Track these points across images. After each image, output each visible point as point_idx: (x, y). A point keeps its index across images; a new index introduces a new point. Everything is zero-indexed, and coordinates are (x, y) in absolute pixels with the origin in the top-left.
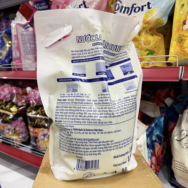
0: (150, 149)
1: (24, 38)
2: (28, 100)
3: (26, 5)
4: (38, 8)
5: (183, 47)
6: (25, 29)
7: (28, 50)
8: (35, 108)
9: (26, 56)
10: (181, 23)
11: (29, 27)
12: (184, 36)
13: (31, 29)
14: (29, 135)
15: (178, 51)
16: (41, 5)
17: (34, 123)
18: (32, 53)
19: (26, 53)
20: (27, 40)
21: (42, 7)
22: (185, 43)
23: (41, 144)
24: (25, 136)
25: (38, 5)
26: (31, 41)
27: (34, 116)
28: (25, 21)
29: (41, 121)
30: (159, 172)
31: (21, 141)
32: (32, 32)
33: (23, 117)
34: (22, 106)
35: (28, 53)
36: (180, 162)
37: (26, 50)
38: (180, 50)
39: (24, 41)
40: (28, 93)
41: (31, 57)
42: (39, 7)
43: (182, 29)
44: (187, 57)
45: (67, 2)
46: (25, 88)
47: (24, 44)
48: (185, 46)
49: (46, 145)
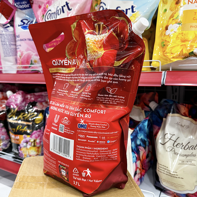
0: (134, 153)
1: (3, 38)
2: (9, 104)
3: (5, 3)
4: (18, 7)
5: (165, 52)
6: (4, 29)
7: (8, 51)
8: (16, 114)
9: (6, 57)
10: (164, 28)
11: (8, 27)
12: (166, 42)
13: (11, 29)
14: (10, 142)
15: (161, 56)
16: (22, 3)
17: (16, 129)
18: (13, 55)
19: (6, 55)
20: (7, 41)
21: (23, 6)
22: (167, 48)
23: (24, 151)
24: (6, 143)
25: (18, 3)
26: (11, 41)
27: (16, 122)
28: (4, 20)
29: (23, 127)
30: (144, 176)
31: (2, 148)
32: (12, 32)
33: (3, 123)
34: (3, 111)
35: (8, 55)
36: (163, 166)
37: (6, 51)
38: (162, 55)
39: (4, 42)
40: (8, 97)
41: (12, 58)
42: (20, 6)
43: (165, 34)
44: (169, 63)
45: (49, 2)
46: (6, 92)
47: (4, 45)
48: (167, 52)
49: (29, 152)
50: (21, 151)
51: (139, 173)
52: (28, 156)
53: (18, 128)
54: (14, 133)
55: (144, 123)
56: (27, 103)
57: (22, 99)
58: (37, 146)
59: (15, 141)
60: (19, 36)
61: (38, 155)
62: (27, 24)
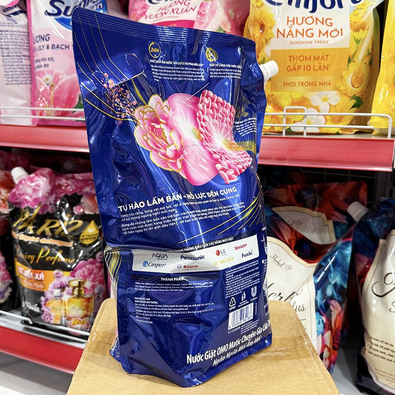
0: (321, 314)
1: (6, 40)
6: (8, 19)
8: (35, 221)
9: (9, 86)
14: (15, 285)
17: (36, 259)
19: (10, 79)
20: (14, 46)
23: (53, 308)
24: (1, 290)
26: (23, 49)
27: (35, 240)
32: (25, 25)
35: (15, 80)
37: (12, 71)
39: (6, 49)
41: (24, 90)
47: (7, 56)
49: (65, 310)
50: (48, 308)
51: (327, 357)
52: (64, 319)
53: (41, 253)
54: (30, 266)
55: (344, 249)
56: (58, 196)
57: (49, 188)
58: (85, 297)
59: (33, 285)
60: (48, 36)
61: (86, 316)
62: (65, 13)
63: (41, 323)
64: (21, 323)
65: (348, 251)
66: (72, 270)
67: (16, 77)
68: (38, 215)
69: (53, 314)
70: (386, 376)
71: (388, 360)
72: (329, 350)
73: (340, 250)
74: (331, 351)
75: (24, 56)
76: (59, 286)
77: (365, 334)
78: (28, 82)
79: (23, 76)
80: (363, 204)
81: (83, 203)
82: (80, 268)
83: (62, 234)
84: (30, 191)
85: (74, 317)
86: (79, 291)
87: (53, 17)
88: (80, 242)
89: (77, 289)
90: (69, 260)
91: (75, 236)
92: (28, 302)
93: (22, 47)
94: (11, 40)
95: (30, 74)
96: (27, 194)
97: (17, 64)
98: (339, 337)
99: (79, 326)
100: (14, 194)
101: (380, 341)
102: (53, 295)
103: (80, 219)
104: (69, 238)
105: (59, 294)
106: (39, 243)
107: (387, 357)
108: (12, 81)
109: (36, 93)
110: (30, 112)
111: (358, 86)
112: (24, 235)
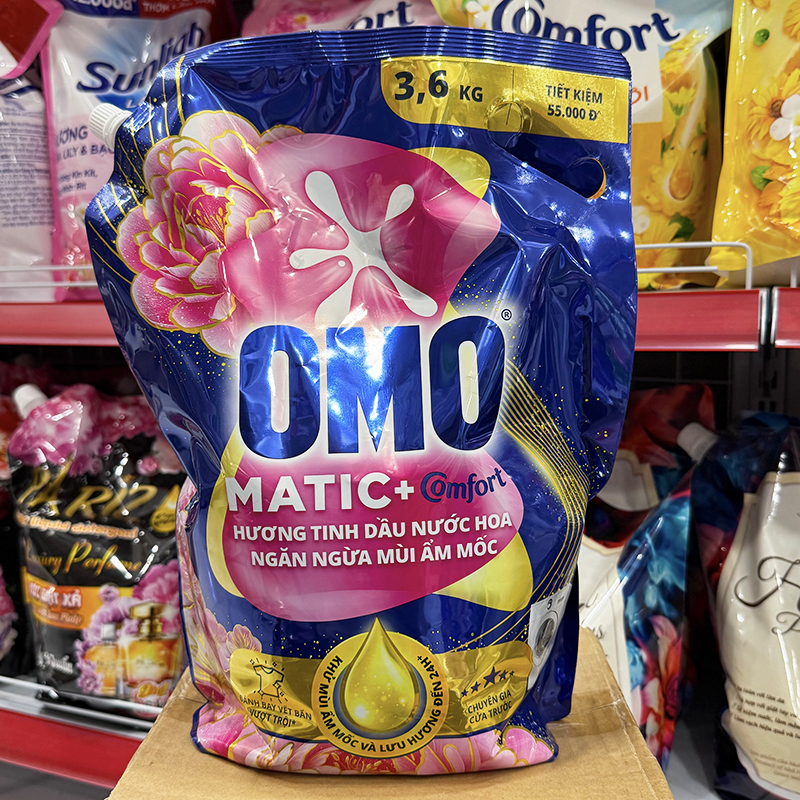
0: (637, 645)
1: (2, 142)
5: (774, 211)
6: (7, 102)
7: (22, 200)
8: (62, 490)
9: (10, 228)
13: (32, 101)
15: (751, 224)
17: (63, 563)
19: (9, 216)
22: (780, 194)
23: (100, 663)
26: (36, 157)
27: (62, 527)
29: (99, 549)
30: (669, 751)
32: (39, 113)
39: (3, 157)
43: (768, 134)
47: (4, 172)
48: (781, 208)
49: (124, 666)
50: (89, 664)
51: (654, 734)
52: (122, 685)
53: (74, 553)
54: (53, 579)
55: (675, 512)
56: (107, 439)
57: (89, 423)
58: (165, 638)
59: (60, 617)
60: (83, 131)
61: (166, 678)
62: (116, 87)
63: (76, 696)
64: (37, 697)
65: (684, 516)
66: (137, 583)
67: (24, 212)
68: (67, 479)
69: (100, 676)
70: (774, 766)
71: (776, 731)
72: (658, 719)
73: (667, 515)
74: (662, 722)
75: (38, 171)
76: (110, 618)
77: (728, 684)
78: (46, 220)
79: (35, 209)
80: (707, 427)
81: (157, 452)
82: (153, 579)
83: (115, 514)
84: (50, 431)
85: (142, 681)
86: (152, 627)
87: (92, 95)
88: (151, 528)
89: (147, 622)
90: (131, 564)
91: (142, 518)
92: (50, 652)
93: (34, 154)
94: (12, 142)
95: (51, 206)
96: (45, 438)
97: (24, 186)
98: (676, 693)
99: (152, 698)
100: (20, 439)
101: (759, 695)
102: (98, 636)
103: (151, 483)
104: (130, 521)
105: (111, 634)
106: (69, 533)
107: (774, 726)
108: (14, 219)
109: (62, 242)
110: (49, 276)
111: (683, 195)
112: (40, 519)
